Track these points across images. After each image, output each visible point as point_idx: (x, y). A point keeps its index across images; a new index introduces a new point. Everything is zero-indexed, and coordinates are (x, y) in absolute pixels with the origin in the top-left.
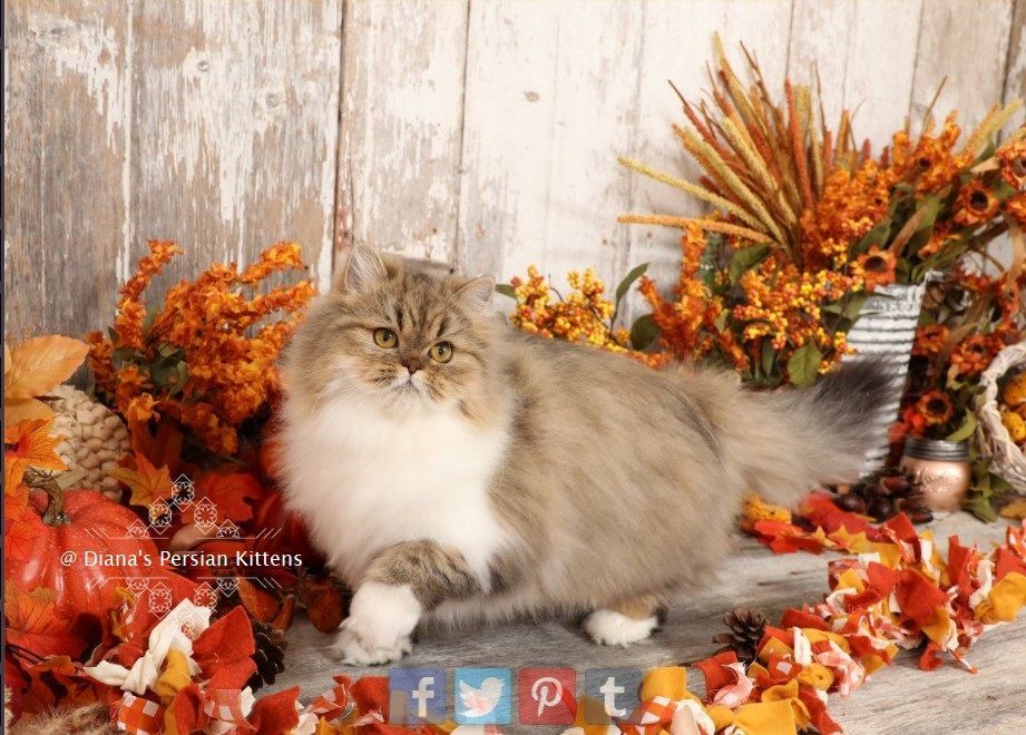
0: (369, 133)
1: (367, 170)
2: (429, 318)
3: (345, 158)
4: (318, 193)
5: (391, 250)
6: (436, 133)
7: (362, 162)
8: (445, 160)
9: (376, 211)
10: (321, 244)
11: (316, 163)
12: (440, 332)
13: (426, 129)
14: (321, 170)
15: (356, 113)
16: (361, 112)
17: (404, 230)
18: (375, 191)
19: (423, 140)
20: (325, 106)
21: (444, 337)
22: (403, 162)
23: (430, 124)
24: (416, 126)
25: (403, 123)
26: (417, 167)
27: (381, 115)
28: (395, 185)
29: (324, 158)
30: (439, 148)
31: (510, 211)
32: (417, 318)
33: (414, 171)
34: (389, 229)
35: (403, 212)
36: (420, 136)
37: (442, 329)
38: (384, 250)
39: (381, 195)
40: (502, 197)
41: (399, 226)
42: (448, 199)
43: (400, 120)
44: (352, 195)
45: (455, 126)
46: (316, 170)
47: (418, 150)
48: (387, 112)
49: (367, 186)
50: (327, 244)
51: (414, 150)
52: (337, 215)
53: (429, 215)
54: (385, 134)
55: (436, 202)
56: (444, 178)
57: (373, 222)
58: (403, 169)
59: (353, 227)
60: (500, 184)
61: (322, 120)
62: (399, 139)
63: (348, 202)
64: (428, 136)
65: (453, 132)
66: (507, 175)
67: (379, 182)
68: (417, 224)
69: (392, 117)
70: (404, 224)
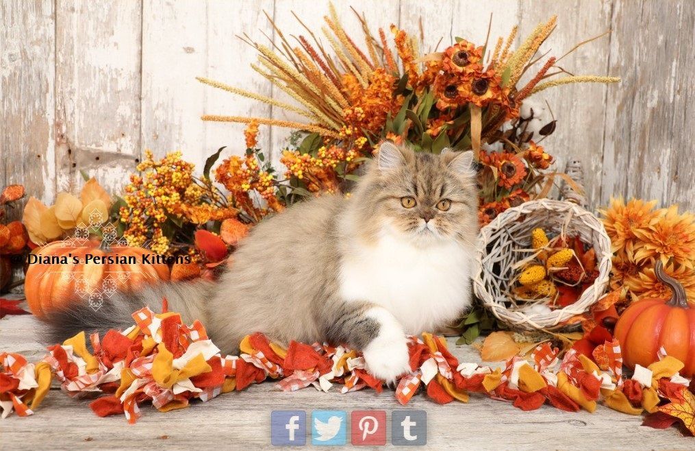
0: (76, 75)
1: (76, 98)
2: (433, 188)
3: (59, 90)
4: (44, 112)
5: (93, 146)
6: (120, 74)
7: (72, 92)
8: (128, 91)
9: (82, 122)
10: (48, 143)
11: (43, 93)
12: (441, 195)
13: (114, 73)
14: (45, 98)
15: (65, 63)
16: (68, 63)
17: (102, 134)
18: (80, 110)
19: (112, 79)
20: (46, 60)
21: (445, 196)
22: (99, 93)
23: (116, 69)
24: (106, 70)
25: (97, 69)
26: (108, 95)
27: (82, 64)
28: (94, 107)
29: (47, 91)
30: (122, 84)
31: (177, 123)
32: (426, 189)
33: (106, 98)
34: (91, 134)
35: (100, 123)
36: (109, 76)
37: (442, 191)
38: (89, 146)
39: (85, 112)
40: (170, 114)
41: (98, 132)
42: (131, 116)
43: (95, 68)
44: (65, 113)
45: (133, 69)
46: (42, 99)
47: (109, 85)
48: (86, 62)
49: (76, 107)
50: (51, 143)
51: (106, 86)
52: (58, 125)
53: (119, 125)
54: (84, 75)
55: (123, 117)
56: (128, 102)
57: (81, 130)
58: (99, 98)
59: (67, 132)
60: (168, 106)
61: (44, 69)
62: (95, 79)
63: (63, 117)
64: (115, 76)
65: (132, 74)
66: (173, 99)
67: (83, 105)
68: (110, 130)
69: (89, 65)
70: (102, 131)
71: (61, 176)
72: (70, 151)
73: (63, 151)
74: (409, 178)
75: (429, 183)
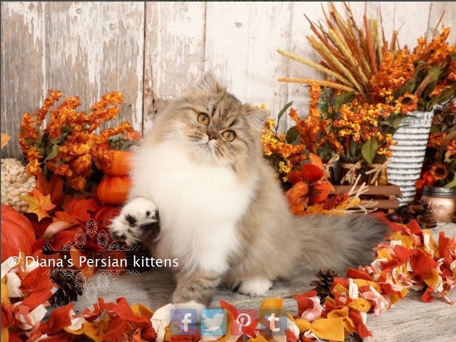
0: (159, 42)
1: (159, 59)
2: (228, 115)
3: (147, 53)
4: (135, 71)
5: (171, 97)
6: (192, 42)
7: (156, 56)
8: (196, 55)
9: (163, 79)
10: (137, 95)
11: (134, 56)
12: (231, 125)
13: (187, 40)
14: (136, 60)
15: (152, 33)
16: (155, 32)
17: (177, 88)
18: (162, 69)
19: (185, 46)
20: (138, 29)
21: (233, 128)
22: (176, 56)
23: (189, 38)
24: (182, 38)
25: (176, 39)
26: (183, 58)
27: (165, 33)
28: (172, 67)
29: (138, 54)
30: (193, 49)
31: (229, 79)
32: (222, 114)
33: (181, 59)
34: (170, 88)
35: (176, 80)
36: (184, 44)
37: (233, 124)
38: (167, 97)
39: (166, 71)
40: (225, 72)
41: (175, 86)
42: (198, 74)
43: (174, 36)
44: (151, 71)
45: (201, 38)
46: (134, 60)
47: (183, 50)
48: (168, 33)
49: (159, 67)
50: (140, 95)
51: (181, 51)
52: (144, 81)
53: (189, 81)
54: (167, 42)
55: (192, 75)
56: (196, 63)
57: (162, 84)
58: (176, 59)
59: (152, 86)
60: (223, 66)
61: (136, 36)
62: (174, 45)
63: (150, 75)
64: (188, 43)
65: (200, 42)
66: (227, 62)
67: (165, 65)
68: (183, 85)
69: (170, 35)
70: (177, 85)
71: (147, 121)
72: (154, 101)
73: (148, 101)
74: (213, 102)
75: (226, 111)
